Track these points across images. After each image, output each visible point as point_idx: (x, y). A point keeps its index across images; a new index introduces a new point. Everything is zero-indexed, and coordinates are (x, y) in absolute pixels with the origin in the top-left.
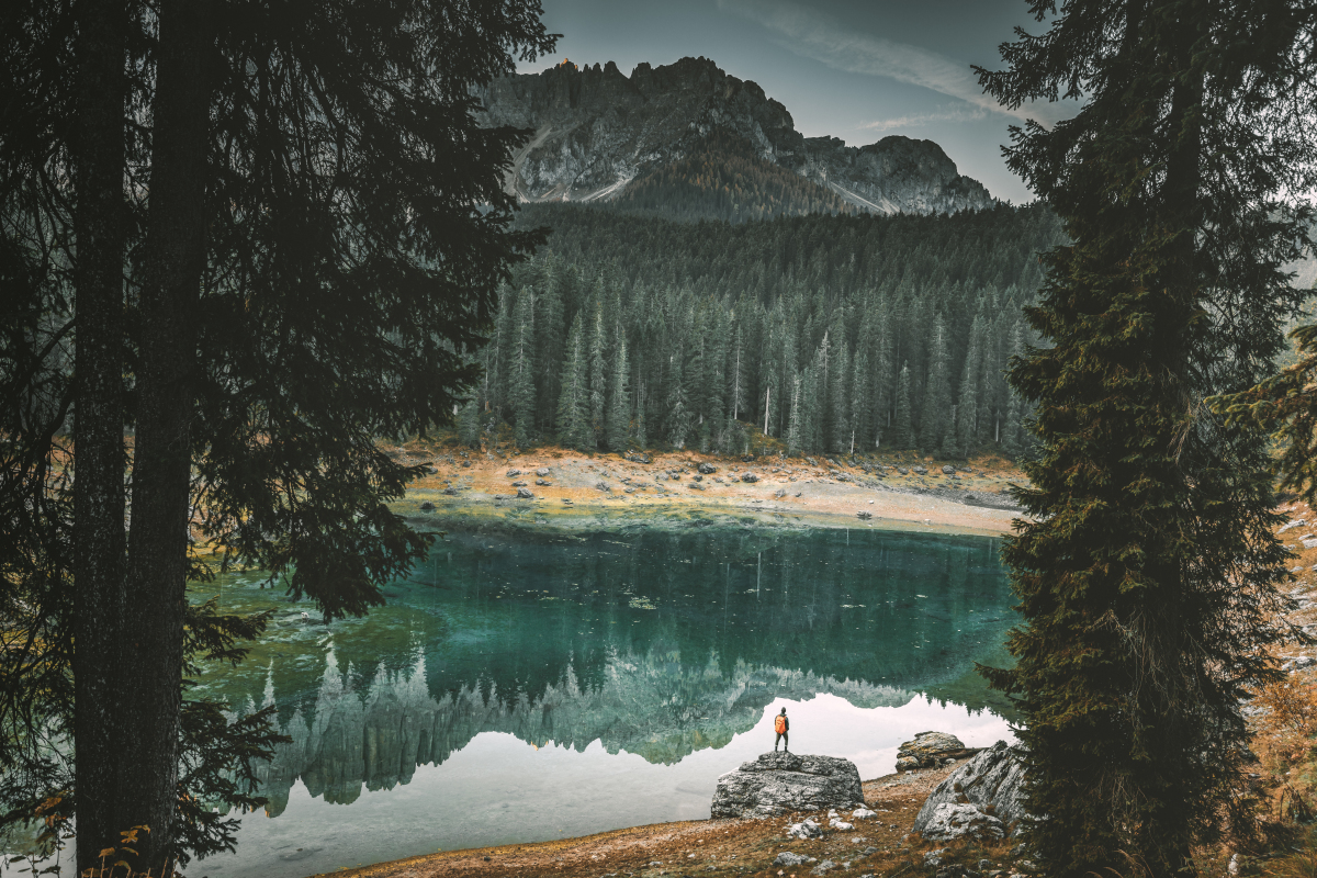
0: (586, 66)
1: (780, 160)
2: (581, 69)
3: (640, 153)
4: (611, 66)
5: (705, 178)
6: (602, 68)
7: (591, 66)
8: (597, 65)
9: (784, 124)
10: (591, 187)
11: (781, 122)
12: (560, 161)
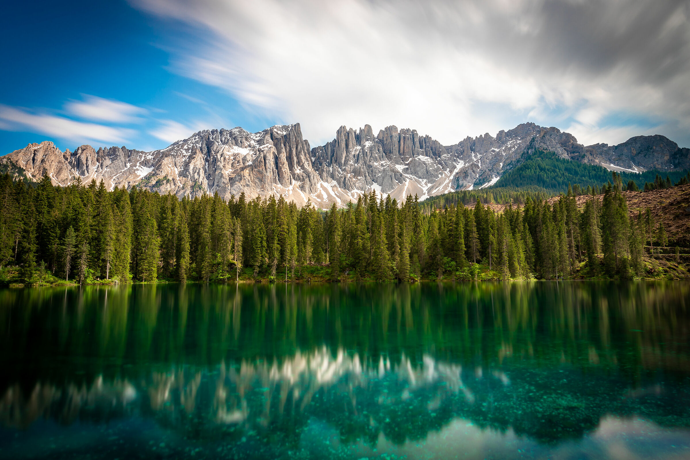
0: (476, 137)
1: (572, 158)
2: (474, 139)
3: (503, 167)
4: (487, 135)
5: (531, 171)
6: (483, 136)
7: (478, 137)
8: (481, 135)
9: (572, 142)
10: (482, 185)
11: (570, 141)
12: (467, 176)
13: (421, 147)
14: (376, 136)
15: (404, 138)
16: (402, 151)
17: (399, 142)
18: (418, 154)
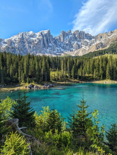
13: (86, 37)
14: (72, 33)
15: (81, 34)
16: (80, 38)
17: (79, 35)
18: (85, 39)
